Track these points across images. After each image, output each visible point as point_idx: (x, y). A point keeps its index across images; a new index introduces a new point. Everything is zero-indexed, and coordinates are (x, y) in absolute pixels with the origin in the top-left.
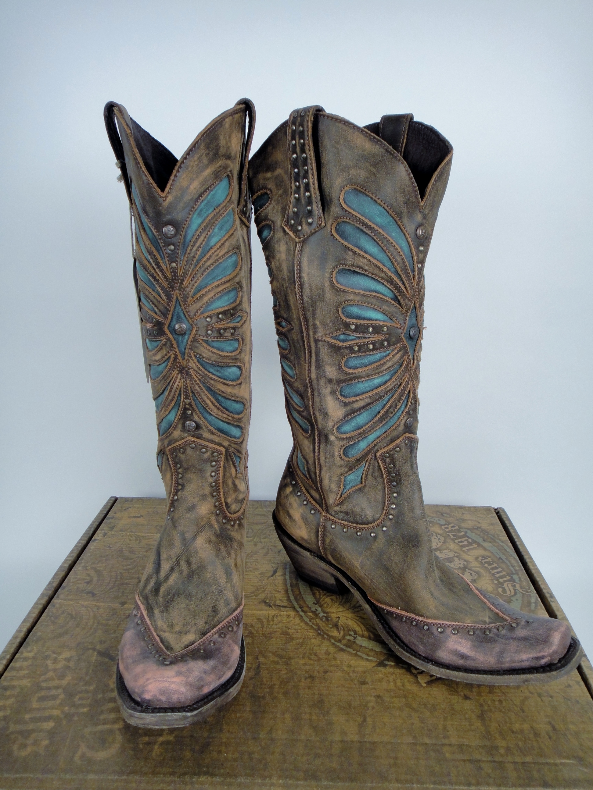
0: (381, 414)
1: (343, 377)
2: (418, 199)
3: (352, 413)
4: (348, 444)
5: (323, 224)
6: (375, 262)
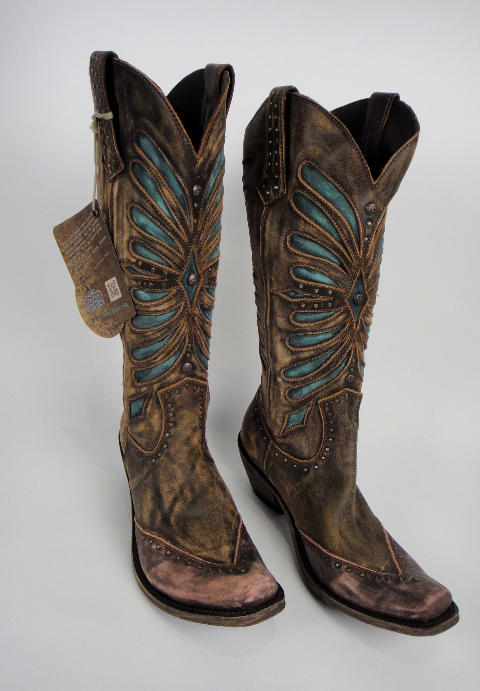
0: (323, 367)
2: (370, 178)
3: (297, 362)
4: (292, 388)
5: (285, 193)
6: (323, 231)
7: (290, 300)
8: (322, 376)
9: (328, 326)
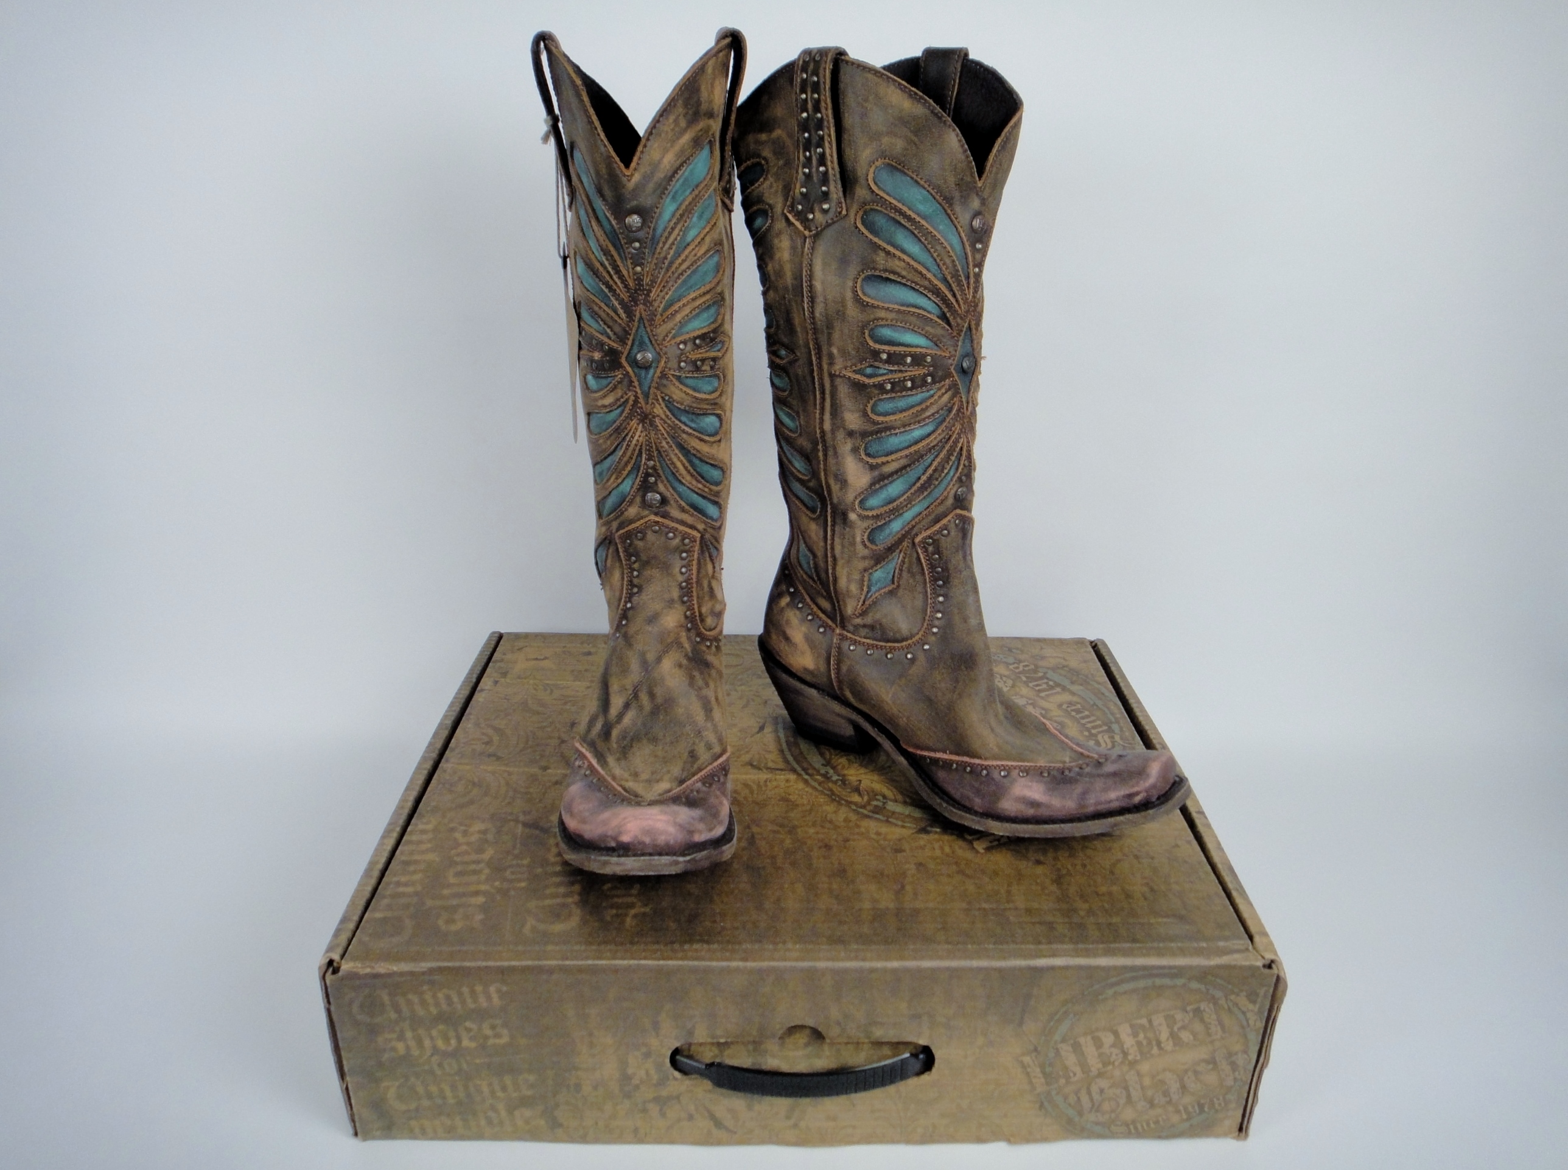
0: (922, 481)
1: (870, 428)
2: (974, 177)
3: (881, 480)
4: (875, 526)
5: (844, 212)
6: (916, 265)
7: (867, 381)
8: (921, 497)
9: (928, 414)
